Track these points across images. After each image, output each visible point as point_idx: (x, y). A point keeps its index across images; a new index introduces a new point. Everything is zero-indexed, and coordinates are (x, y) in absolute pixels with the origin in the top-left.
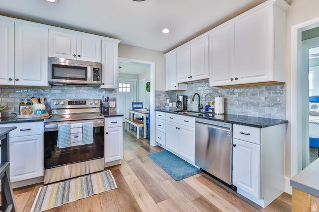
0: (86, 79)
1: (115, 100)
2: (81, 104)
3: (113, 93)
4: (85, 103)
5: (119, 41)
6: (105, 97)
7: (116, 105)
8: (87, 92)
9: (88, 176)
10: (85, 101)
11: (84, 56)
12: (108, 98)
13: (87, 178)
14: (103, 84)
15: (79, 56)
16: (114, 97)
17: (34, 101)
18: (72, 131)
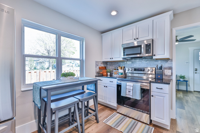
0: (140, 53)
1: (171, 68)
2: (141, 71)
3: (169, 62)
4: (144, 70)
5: (171, 13)
6: (159, 66)
7: (172, 73)
8: (146, 63)
9: (137, 122)
10: (144, 69)
11: (140, 38)
12: (161, 67)
13: (135, 122)
14: (154, 55)
15: (137, 39)
16: (170, 65)
17: (119, 68)
18: (128, 87)
